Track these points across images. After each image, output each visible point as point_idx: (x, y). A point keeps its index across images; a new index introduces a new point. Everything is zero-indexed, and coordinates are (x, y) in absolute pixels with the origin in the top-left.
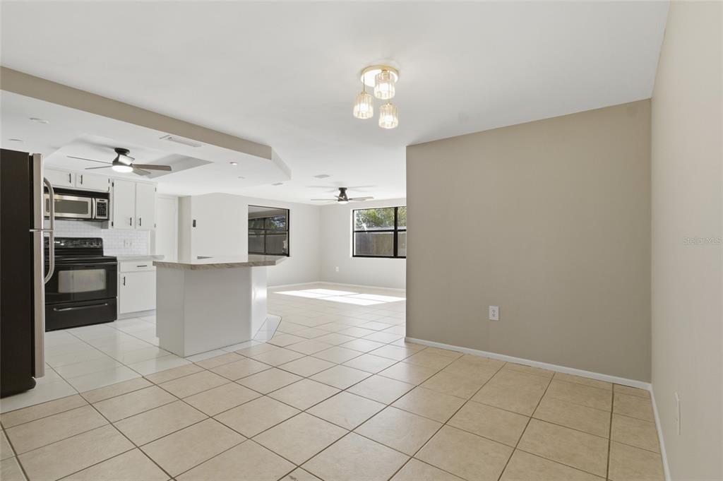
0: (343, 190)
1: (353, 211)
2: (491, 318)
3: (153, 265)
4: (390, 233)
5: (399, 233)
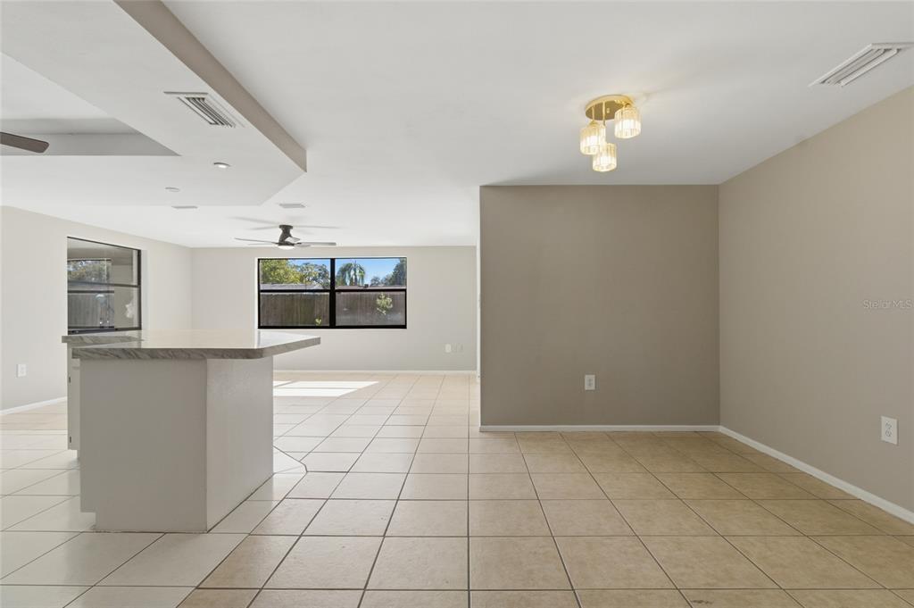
0: (286, 230)
1: (259, 260)
2: (587, 388)
3: (63, 341)
4: (326, 293)
5: (337, 294)
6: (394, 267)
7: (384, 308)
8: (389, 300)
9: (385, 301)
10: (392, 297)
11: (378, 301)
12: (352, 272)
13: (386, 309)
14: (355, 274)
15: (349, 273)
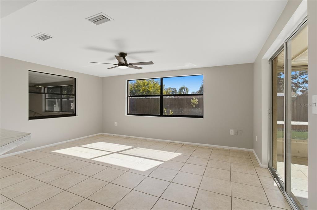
1: (128, 81)
6: (200, 88)
7: (194, 104)
8: (197, 100)
9: (195, 100)
10: (198, 99)
11: (192, 101)
12: (184, 90)
13: (195, 104)
14: (185, 91)
15: (183, 90)
